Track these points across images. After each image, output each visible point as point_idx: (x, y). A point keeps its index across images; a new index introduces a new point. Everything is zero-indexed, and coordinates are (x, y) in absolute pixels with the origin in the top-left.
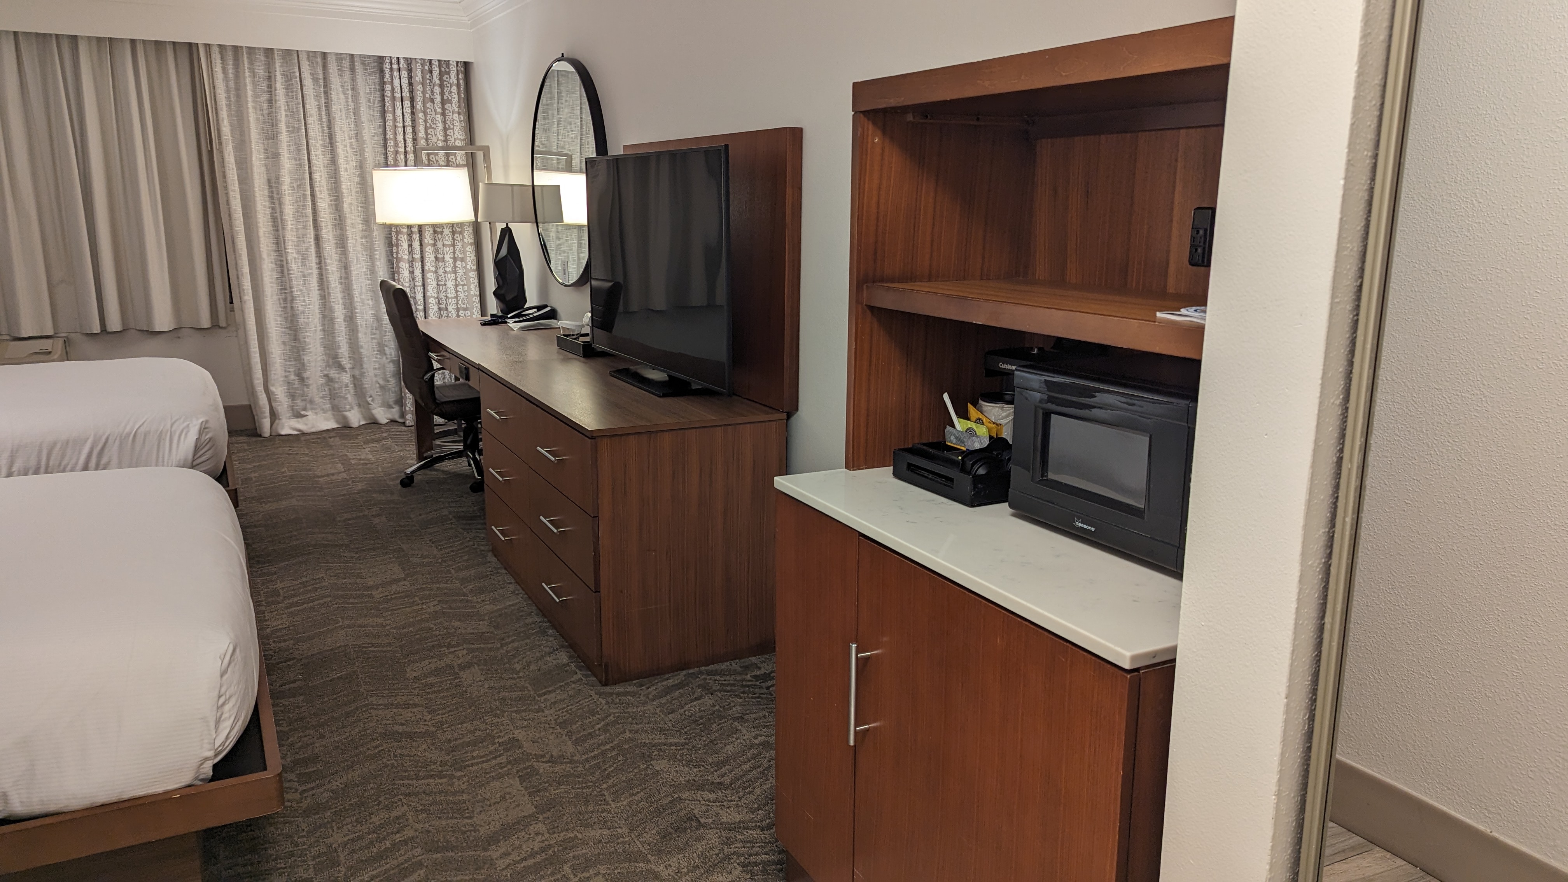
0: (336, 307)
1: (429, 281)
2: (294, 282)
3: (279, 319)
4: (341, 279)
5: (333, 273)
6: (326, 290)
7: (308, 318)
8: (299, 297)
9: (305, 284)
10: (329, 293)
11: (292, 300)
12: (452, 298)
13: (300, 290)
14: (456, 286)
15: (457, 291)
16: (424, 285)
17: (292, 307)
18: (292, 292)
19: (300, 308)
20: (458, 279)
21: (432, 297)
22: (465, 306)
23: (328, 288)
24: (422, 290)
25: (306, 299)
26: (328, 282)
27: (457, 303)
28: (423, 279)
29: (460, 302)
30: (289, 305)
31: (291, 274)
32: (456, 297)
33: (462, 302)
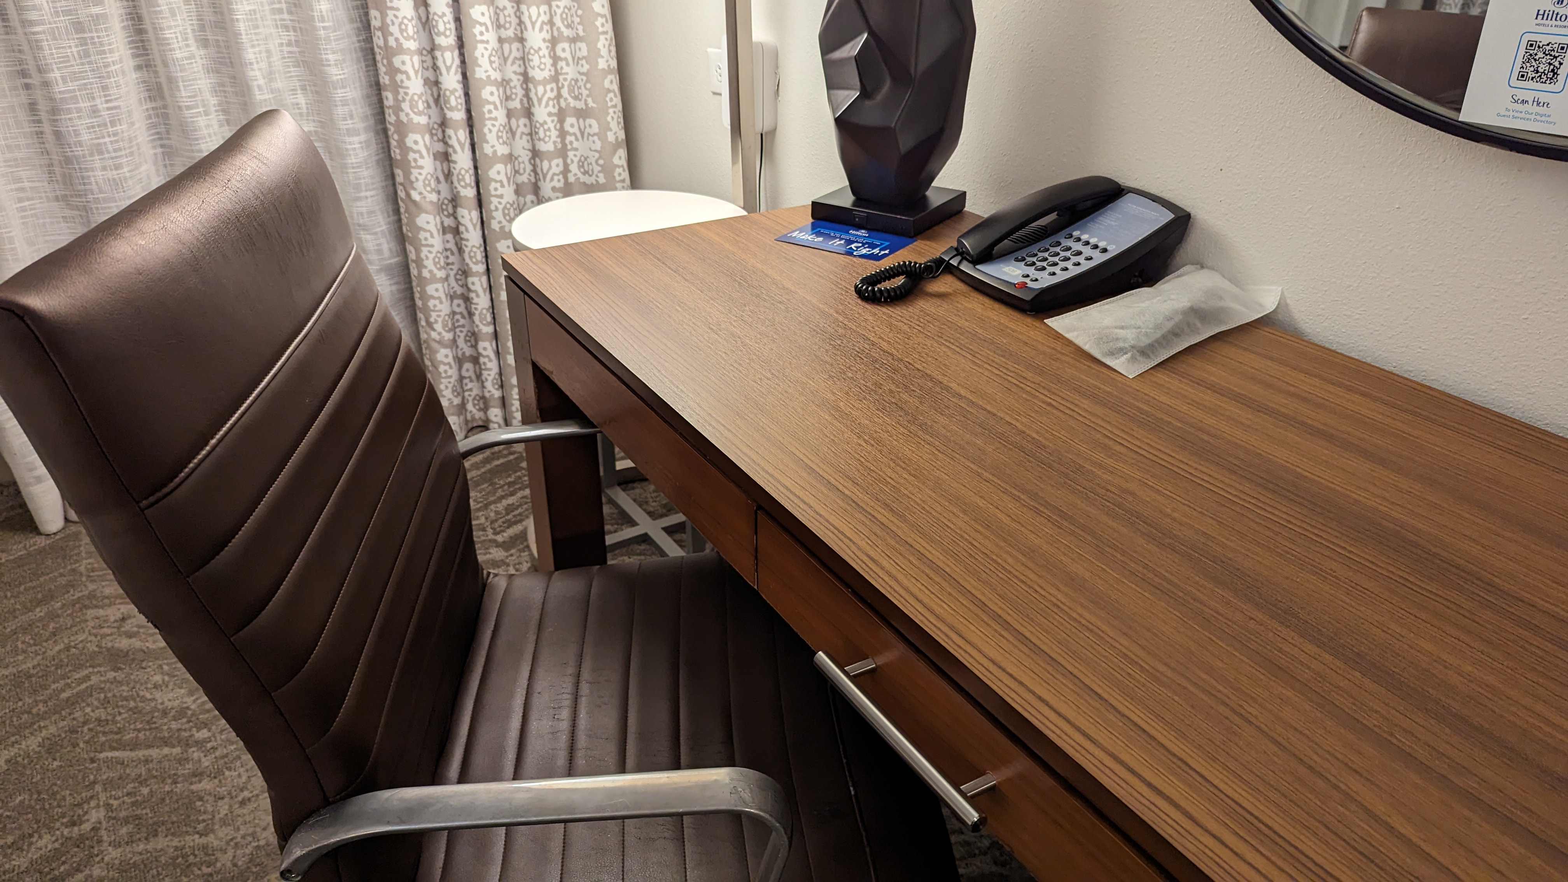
0: (201, 121)
1: (477, 30)
2: (50, 52)
3: (24, 174)
4: (202, 28)
5: (173, 15)
6: (160, 69)
7: (118, 167)
8: (75, 99)
9: (87, 54)
10: (171, 80)
11: (54, 111)
12: (545, 82)
13: (74, 77)
14: (553, 42)
15: (556, 59)
16: (461, 44)
17: (58, 134)
18: (46, 84)
19: (85, 137)
20: (557, 20)
21: (489, 81)
22: (580, 105)
23: (165, 64)
24: (457, 61)
25: (100, 103)
26: (162, 42)
27: (559, 96)
28: (458, 20)
29: (565, 92)
30: (47, 128)
31: (32, 23)
32: (555, 78)
33: (571, 91)
